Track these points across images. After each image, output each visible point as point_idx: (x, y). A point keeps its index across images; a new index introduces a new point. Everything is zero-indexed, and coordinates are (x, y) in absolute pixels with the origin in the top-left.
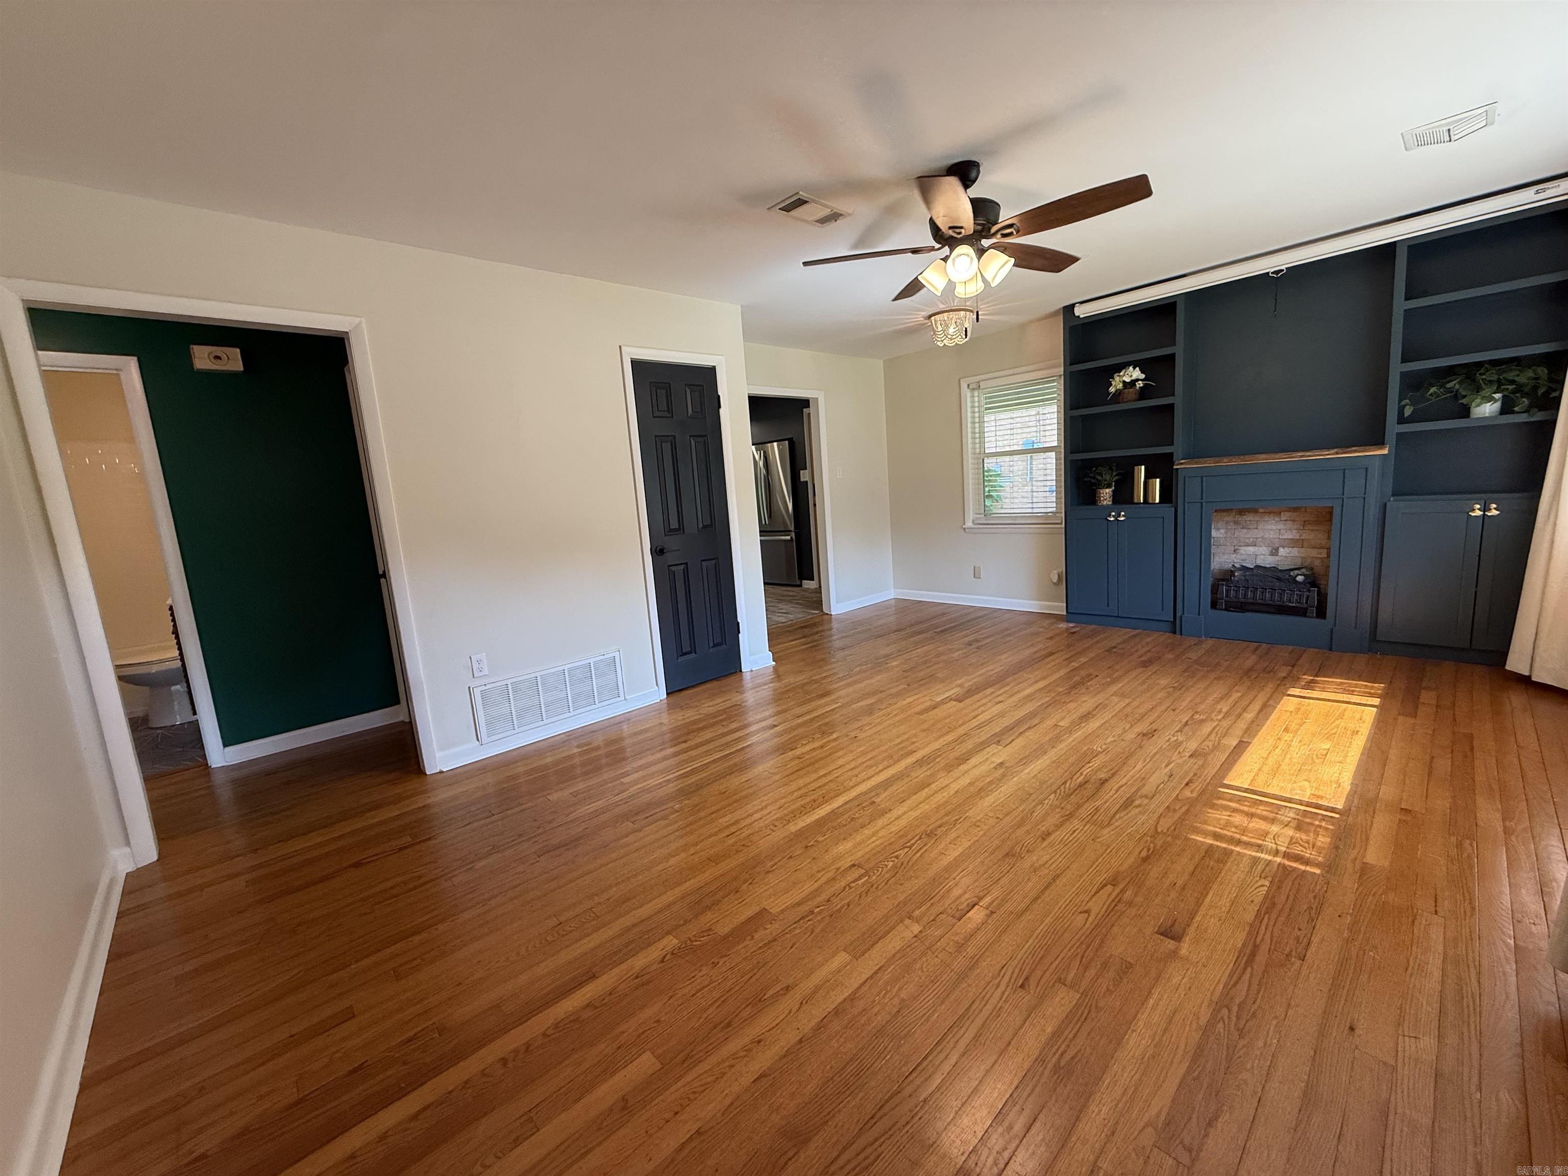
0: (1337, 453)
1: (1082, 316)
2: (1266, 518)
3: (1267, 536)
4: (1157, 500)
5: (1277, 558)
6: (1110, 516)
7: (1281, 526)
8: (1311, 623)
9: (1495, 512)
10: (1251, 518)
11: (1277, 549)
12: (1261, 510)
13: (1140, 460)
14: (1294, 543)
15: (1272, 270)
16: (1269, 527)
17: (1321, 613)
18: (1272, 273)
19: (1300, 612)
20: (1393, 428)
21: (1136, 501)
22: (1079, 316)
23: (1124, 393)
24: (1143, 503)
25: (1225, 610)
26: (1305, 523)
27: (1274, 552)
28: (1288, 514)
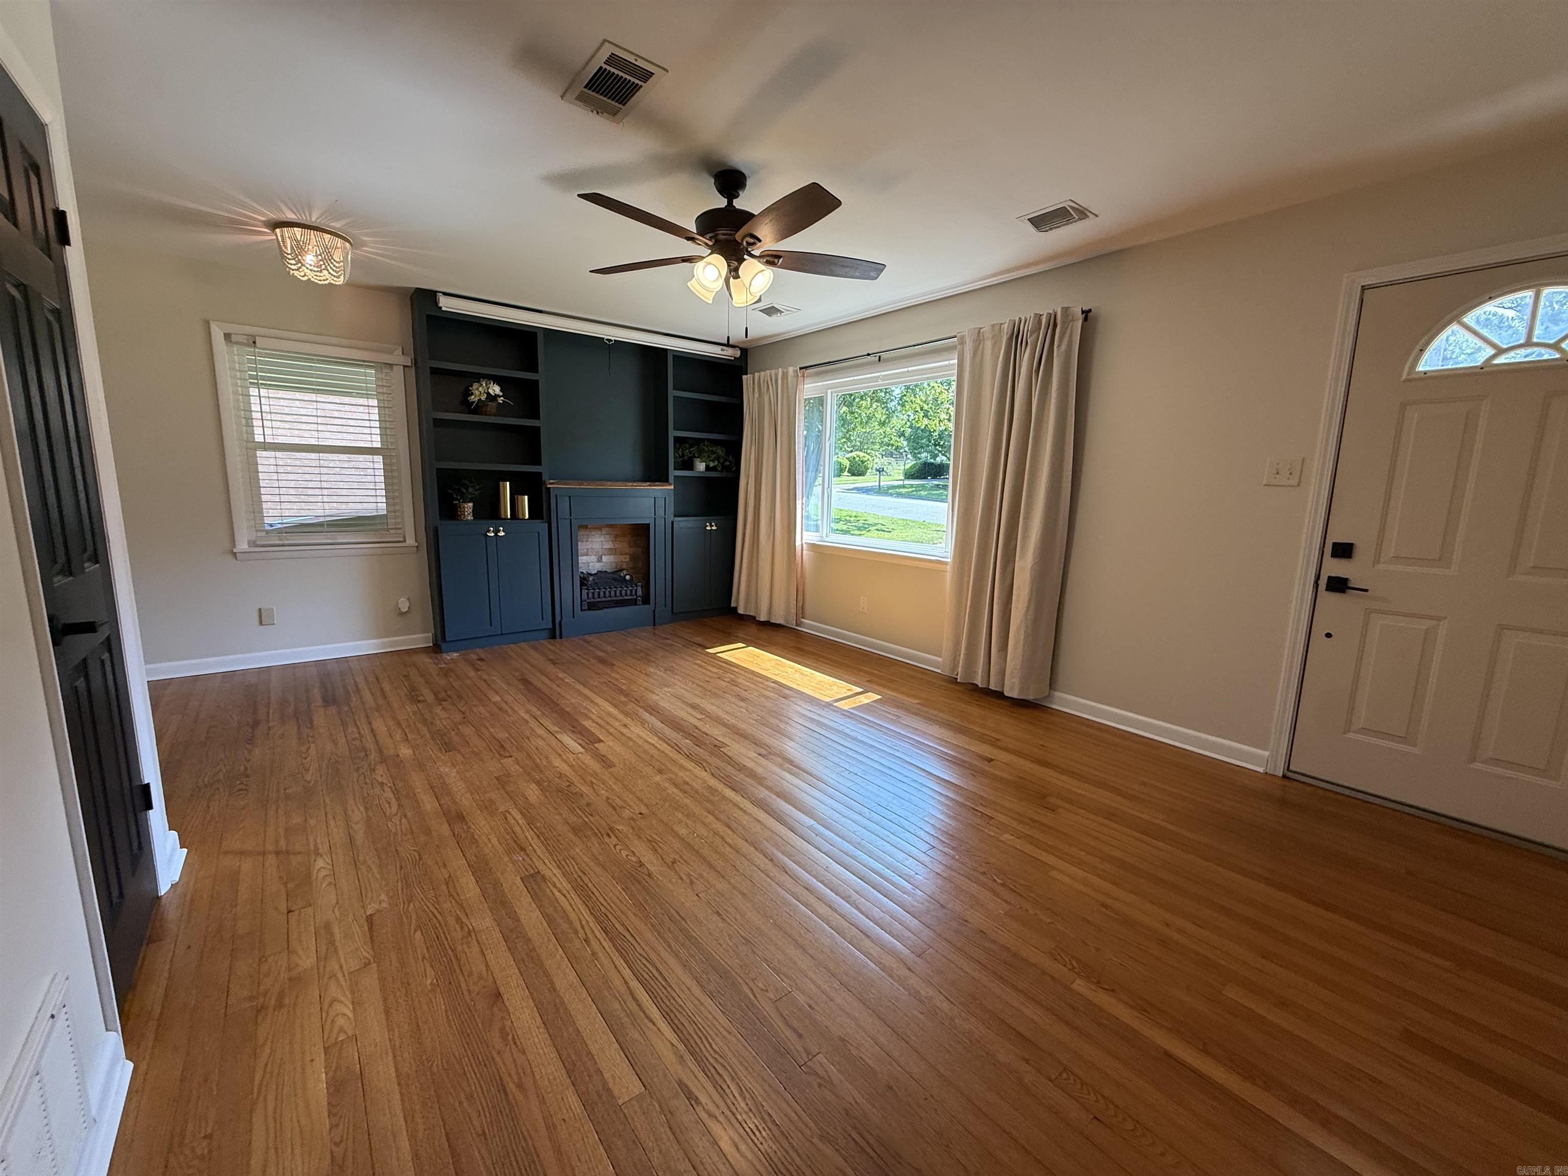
0: (650, 486)
1: (444, 309)
2: (593, 533)
3: (594, 546)
4: (527, 517)
5: (602, 564)
6: (489, 531)
7: (602, 539)
8: (641, 608)
9: (714, 528)
10: (583, 533)
11: (601, 557)
12: (589, 527)
13: (505, 476)
14: (612, 551)
15: (606, 337)
16: (595, 540)
17: (646, 600)
18: (607, 340)
19: (634, 602)
20: (673, 473)
21: (503, 516)
22: (441, 308)
23: (487, 405)
24: (511, 519)
25: (589, 609)
26: (616, 536)
27: (600, 560)
28: (607, 529)
